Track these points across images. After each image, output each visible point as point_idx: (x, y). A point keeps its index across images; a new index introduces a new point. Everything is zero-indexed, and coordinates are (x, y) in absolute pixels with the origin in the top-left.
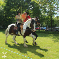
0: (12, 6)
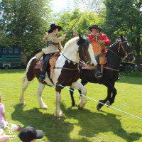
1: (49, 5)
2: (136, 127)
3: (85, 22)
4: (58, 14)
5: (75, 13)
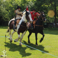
0: (44, 1)
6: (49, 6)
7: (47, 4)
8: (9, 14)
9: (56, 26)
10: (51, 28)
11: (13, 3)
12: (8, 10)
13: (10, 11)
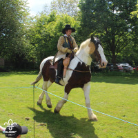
0: (93, 27)
1: (26, 8)
2: (111, 124)
3: (61, 25)
4: (35, 17)
5: (51, 16)
6: (102, 35)
7: (99, 32)
8: (36, 50)
9: (115, 68)
10: (107, 72)
11: (41, 31)
12: (33, 44)
13: (36, 45)
